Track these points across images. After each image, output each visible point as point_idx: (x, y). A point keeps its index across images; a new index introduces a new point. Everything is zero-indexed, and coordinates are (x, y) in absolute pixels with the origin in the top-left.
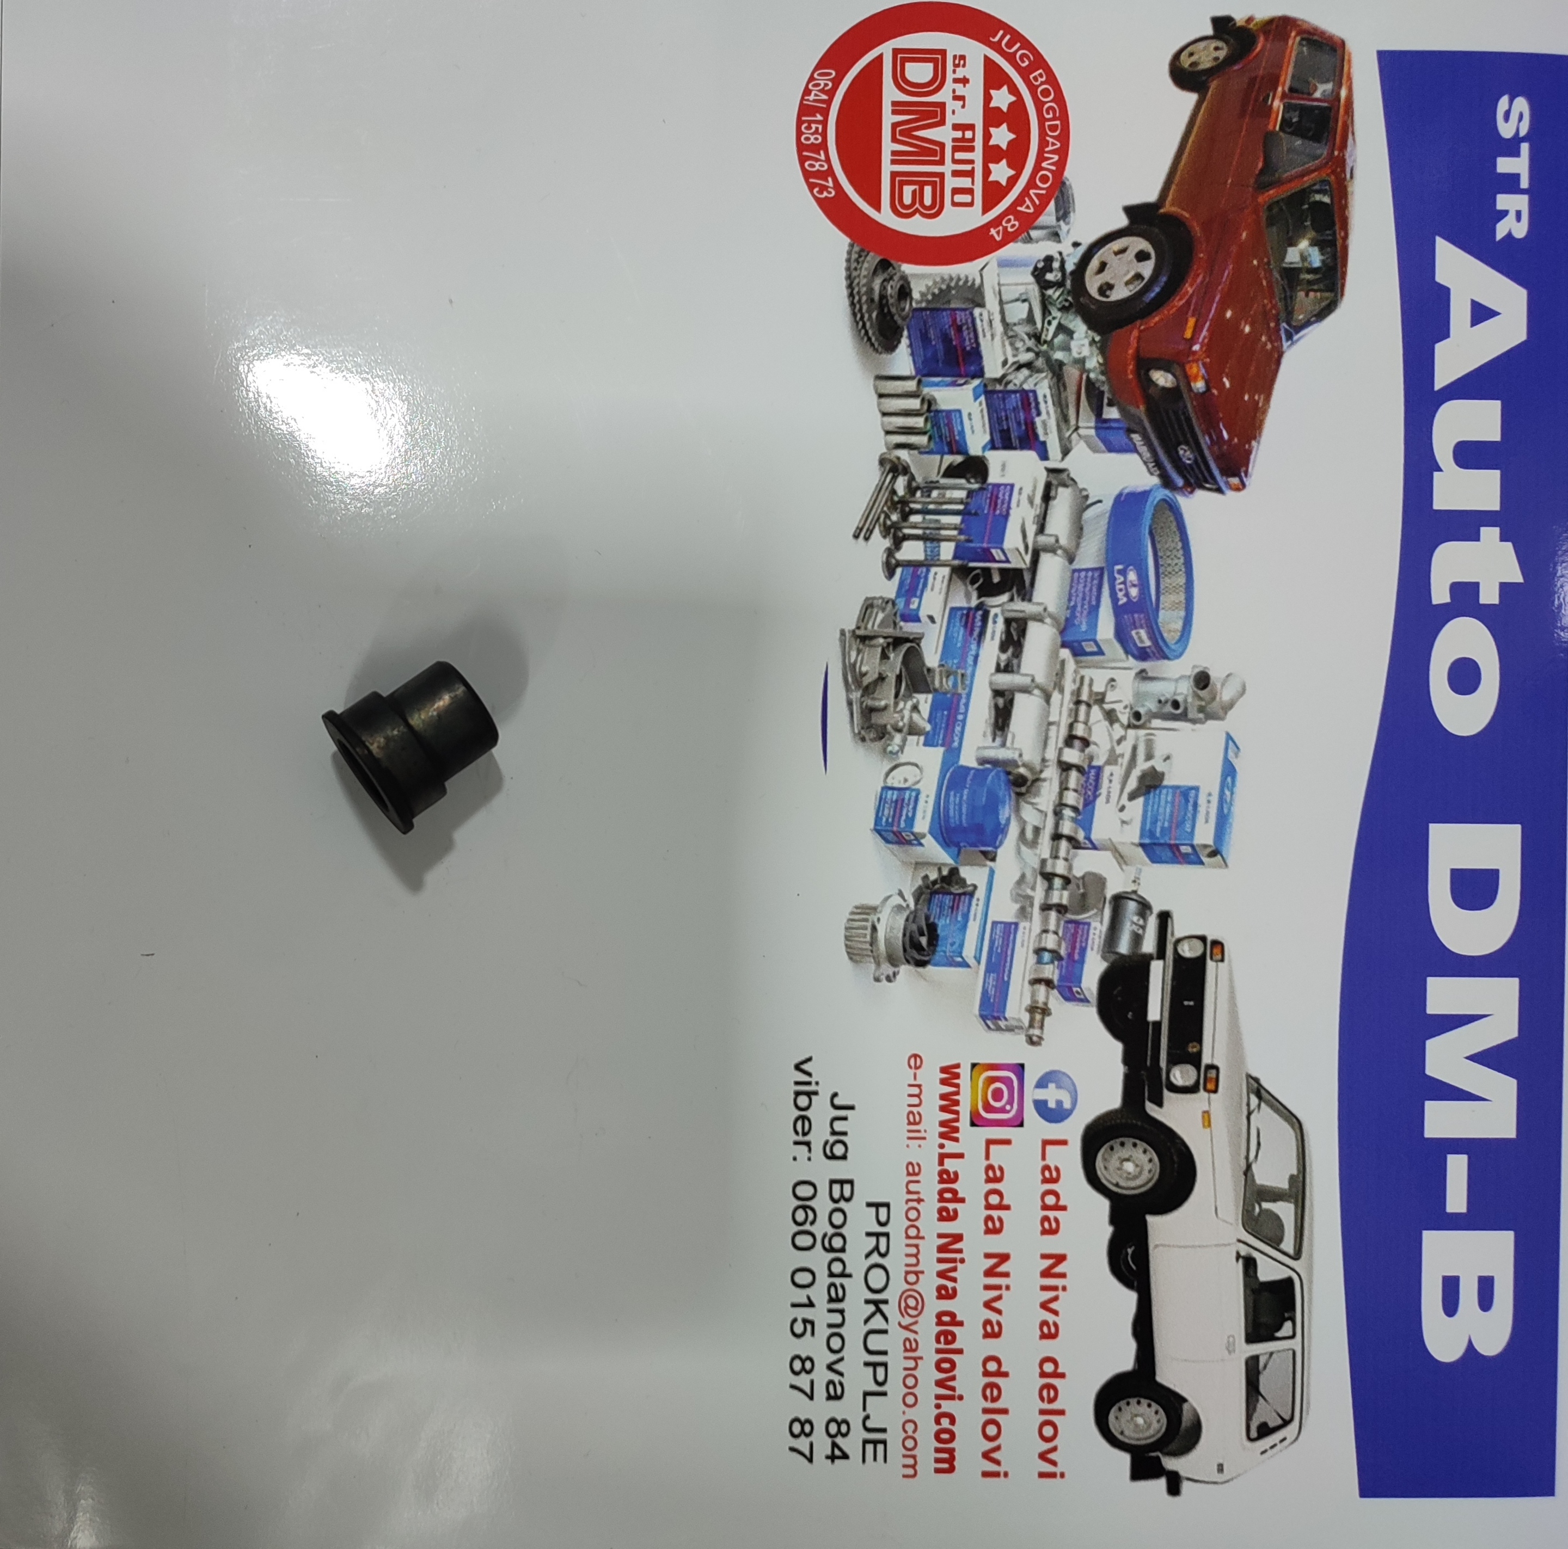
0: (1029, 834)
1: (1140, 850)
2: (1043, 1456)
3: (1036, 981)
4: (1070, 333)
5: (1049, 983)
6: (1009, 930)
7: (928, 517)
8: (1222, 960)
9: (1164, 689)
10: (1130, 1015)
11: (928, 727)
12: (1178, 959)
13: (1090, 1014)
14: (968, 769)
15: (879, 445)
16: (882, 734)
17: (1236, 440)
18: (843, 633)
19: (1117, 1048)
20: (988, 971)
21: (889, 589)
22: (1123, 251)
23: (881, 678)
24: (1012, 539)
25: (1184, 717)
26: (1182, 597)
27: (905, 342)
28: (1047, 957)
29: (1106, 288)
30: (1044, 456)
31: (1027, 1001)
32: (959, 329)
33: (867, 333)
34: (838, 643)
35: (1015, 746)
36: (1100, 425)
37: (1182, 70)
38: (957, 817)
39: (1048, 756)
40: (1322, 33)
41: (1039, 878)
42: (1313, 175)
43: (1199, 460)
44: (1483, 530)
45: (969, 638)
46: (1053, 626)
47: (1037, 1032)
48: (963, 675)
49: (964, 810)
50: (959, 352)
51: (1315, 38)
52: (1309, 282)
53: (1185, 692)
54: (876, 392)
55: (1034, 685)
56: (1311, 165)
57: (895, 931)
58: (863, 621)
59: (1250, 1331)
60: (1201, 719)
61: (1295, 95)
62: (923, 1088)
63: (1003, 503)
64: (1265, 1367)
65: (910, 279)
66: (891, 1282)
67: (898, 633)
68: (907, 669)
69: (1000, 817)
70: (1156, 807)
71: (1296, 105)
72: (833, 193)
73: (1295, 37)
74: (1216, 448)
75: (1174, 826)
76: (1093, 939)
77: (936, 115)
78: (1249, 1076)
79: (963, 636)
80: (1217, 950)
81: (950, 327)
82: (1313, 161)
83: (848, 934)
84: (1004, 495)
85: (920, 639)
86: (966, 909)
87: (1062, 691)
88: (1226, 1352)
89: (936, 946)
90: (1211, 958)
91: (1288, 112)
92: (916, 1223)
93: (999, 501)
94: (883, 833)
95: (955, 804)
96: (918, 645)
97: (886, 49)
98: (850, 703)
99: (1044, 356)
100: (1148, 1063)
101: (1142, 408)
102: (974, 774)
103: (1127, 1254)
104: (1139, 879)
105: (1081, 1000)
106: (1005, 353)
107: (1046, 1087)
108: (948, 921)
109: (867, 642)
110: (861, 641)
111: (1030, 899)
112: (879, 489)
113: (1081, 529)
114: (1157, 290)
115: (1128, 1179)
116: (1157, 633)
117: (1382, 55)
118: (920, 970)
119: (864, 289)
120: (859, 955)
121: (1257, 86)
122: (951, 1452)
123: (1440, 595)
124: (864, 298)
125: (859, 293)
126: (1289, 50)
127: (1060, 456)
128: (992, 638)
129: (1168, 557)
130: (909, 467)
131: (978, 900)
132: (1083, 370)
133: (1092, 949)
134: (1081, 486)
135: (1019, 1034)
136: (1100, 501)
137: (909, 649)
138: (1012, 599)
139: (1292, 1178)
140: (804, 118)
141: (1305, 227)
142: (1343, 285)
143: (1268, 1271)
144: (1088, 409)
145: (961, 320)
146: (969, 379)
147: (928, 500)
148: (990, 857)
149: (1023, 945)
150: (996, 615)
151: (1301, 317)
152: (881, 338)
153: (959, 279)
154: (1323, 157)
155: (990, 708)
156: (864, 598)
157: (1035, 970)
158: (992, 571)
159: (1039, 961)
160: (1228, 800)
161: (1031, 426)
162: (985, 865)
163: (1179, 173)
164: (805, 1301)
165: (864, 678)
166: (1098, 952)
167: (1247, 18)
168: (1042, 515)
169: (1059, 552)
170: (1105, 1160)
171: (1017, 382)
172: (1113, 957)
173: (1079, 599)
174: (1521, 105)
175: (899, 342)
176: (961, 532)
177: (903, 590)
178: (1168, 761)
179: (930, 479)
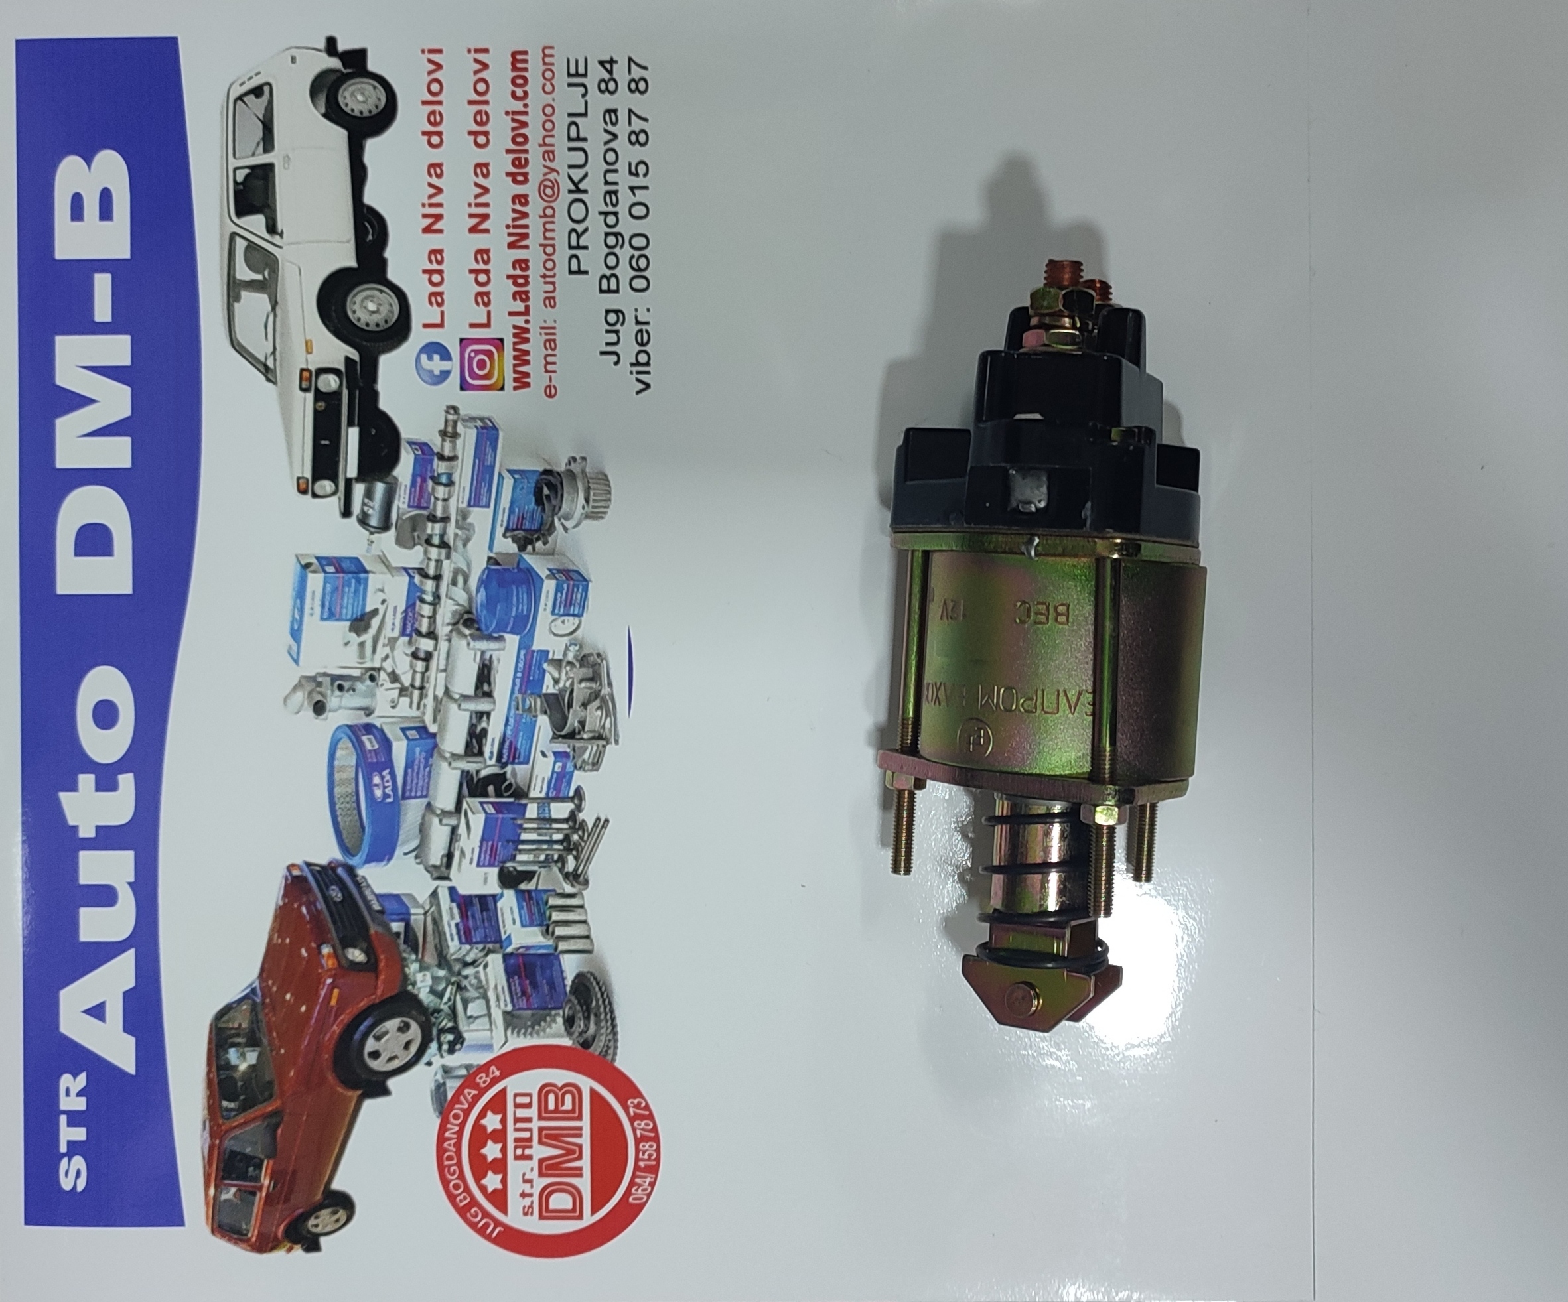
0: (460, 580)
1: (368, 568)
2: (439, 66)
3: (453, 458)
4: (432, 991)
5: (441, 457)
6: (476, 500)
7: (548, 838)
8: (298, 478)
9: (351, 700)
10: (373, 431)
11: (545, 666)
12: (334, 478)
13: (406, 433)
14: (512, 632)
15: (589, 896)
16: (583, 660)
17: (296, 906)
18: (617, 742)
19: (383, 405)
20: (493, 467)
21: (579, 779)
22: (391, 1059)
23: (584, 705)
24: (478, 821)
25: (334, 678)
26: (337, 776)
27: (569, 982)
28: (444, 479)
29: (405, 1028)
30: (452, 891)
31: (459, 442)
32: (524, 993)
33: (600, 989)
34: (621, 734)
35: (473, 652)
36: (407, 917)
37: (344, 1208)
38: (520, 593)
39: (446, 644)
40: (229, 1240)
41: (451, 544)
42: (236, 1123)
43: (325, 889)
44: (92, 834)
45: (513, 740)
46: (443, 751)
47: (450, 417)
48: (518, 709)
49: (515, 599)
50: (523, 974)
51: (235, 1236)
52: (238, 1035)
53: (333, 699)
54: (592, 941)
55: (459, 702)
56: (237, 1132)
57: (570, 499)
58: (600, 752)
59: (271, 175)
60: (320, 676)
61: (251, 1189)
62: (544, 370)
63: (486, 851)
64: (258, 144)
65: (565, 1034)
66: (566, 207)
67: (572, 742)
68: (564, 713)
69: (484, 594)
70: (356, 604)
71: (251, 1181)
72: (629, 1102)
73: (253, 1236)
74: (312, 899)
75: (340, 588)
76: (405, 493)
77: (546, 1168)
78: (275, 383)
79: (518, 741)
80: (303, 486)
81: (532, 995)
82: (235, 1136)
83: (608, 496)
84: (485, 858)
85: (553, 738)
86: (512, 517)
87: (435, 697)
88: (290, 155)
89: (536, 487)
90: (307, 480)
91: (257, 1175)
92: (546, 257)
93: (489, 852)
94: (581, 579)
95: (522, 603)
96: (554, 733)
97: (588, 1219)
98: (610, 684)
99: (454, 973)
100: (357, 392)
101: (372, 931)
102: (506, 627)
103: (373, 236)
104: (369, 544)
105: (415, 443)
106: (486, 975)
107: (442, 372)
108: (526, 507)
109: (597, 735)
110: (602, 736)
111: (458, 526)
112: (588, 860)
113: (421, 831)
114: (362, 1028)
115: (373, 297)
116: (358, 748)
117: (181, 1223)
118: (548, 467)
119: (603, 1024)
120: (599, 479)
121: (283, 1195)
122: (514, 68)
123: (127, 781)
124: (602, 1017)
125: (607, 1022)
126: (258, 1224)
127: (439, 890)
128: (493, 740)
129: (349, 809)
130: (564, 879)
131: (502, 525)
132: (421, 961)
133: (406, 486)
134: (421, 867)
135: (465, 415)
136: (406, 854)
137: (562, 730)
138: (478, 772)
139: (237, 299)
140: (654, 1163)
141: (242, 1079)
142: (211, 1032)
143: (256, 222)
144: (416, 930)
145: (522, 1000)
146: (515, 952)
147: (548, 852)
148: (492, 561)
149: (464, 488)
150: (491, 758)
151: (245, 1007)
152: (588, 984)
153: (525, 1034)
154: (228, 1139)
155: (495, 683)
156: (600, 770)
157: (453, 467)
158: (494, 795)
159: (450, 475)
160: (296, 611)
161: (464, 915)
162: (496, 553)
163: (346, 1123)
164: (637, 192)
165: (599, 705)
166: (401, 484)
167: (293, 1251)
168: (453, 841)
169: (438, 812)
170: (392, 312)
171: (475, 951)
172: (389, 479)
173: (421, 773)
174: (66, 1184)
175: (573, 982)
176: (520, 826)
177: (567, 777)
178: (346, 641)
179: (547, 869)
